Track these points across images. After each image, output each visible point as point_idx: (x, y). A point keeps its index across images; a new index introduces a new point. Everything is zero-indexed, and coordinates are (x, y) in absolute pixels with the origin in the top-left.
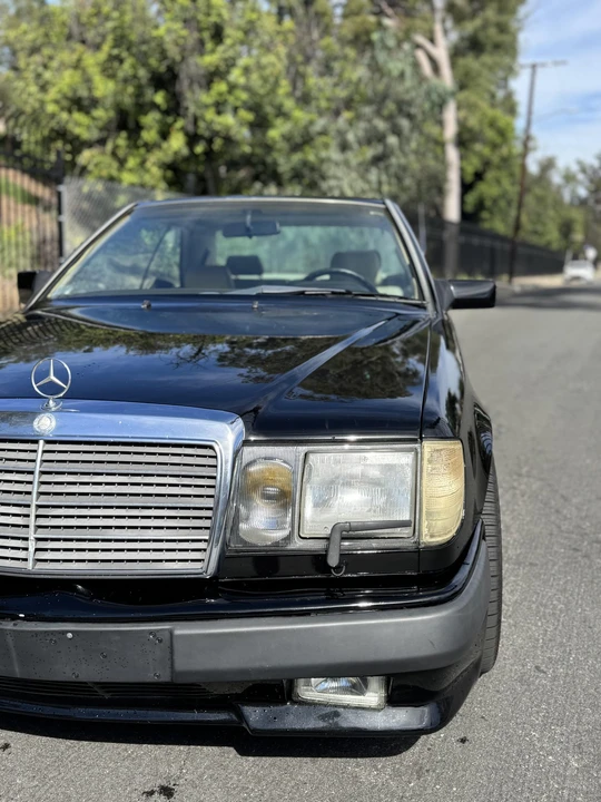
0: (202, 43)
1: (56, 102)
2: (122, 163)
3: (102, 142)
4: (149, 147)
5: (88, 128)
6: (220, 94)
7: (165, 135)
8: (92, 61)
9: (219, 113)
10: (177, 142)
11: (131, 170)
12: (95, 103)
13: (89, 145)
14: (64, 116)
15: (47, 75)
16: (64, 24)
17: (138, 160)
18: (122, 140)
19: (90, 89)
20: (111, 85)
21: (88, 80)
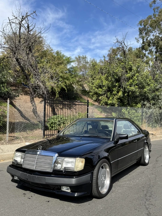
0: (127, 72)
1: (95, 87)
2: (108, 98)
3: (104, 94)
4: (115, 95)
5: (102, 91)
6: (131, 82)
7: (118, 92)
8: (103, 77)
9: (130, 86)
10: (120, 94)
11: (110, 100)
12: (104, 86)
13: (102, 95)
14: (96, 89)
15: (93, 81)
16: (98, 70)
17: (112, 98)
18: (109, 94)
19: (102, 83)
20: (107, 82)
21: (102, 82)
